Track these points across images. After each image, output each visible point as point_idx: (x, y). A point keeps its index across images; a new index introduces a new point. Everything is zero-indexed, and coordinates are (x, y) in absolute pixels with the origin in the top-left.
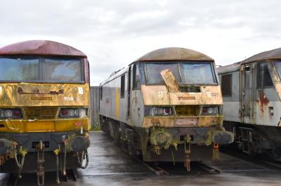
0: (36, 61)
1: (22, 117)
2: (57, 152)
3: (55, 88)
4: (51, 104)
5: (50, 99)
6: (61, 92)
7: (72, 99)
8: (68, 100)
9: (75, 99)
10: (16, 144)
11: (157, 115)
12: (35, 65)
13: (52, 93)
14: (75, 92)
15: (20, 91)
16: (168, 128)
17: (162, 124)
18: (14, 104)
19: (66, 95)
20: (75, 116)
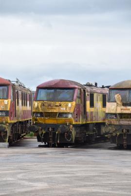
0: (53, 91)
1: (43, 117)
2: (57, 133)
3: (58, 104)
4: (55, 111)
5: (55, 109)
6: (60, 105)
7: (64, 109)
8: (63, 109)
9: (66, 109)
10: (40, 128)
11: (110, 118)
12: (52, 93)
13: (56, 106)
14: (67, 106)
15: (43, 105)
16: (116, 125)
17: (112, 123)
18: (41, 111)
19: (62, 107)
20: (66, 117)
